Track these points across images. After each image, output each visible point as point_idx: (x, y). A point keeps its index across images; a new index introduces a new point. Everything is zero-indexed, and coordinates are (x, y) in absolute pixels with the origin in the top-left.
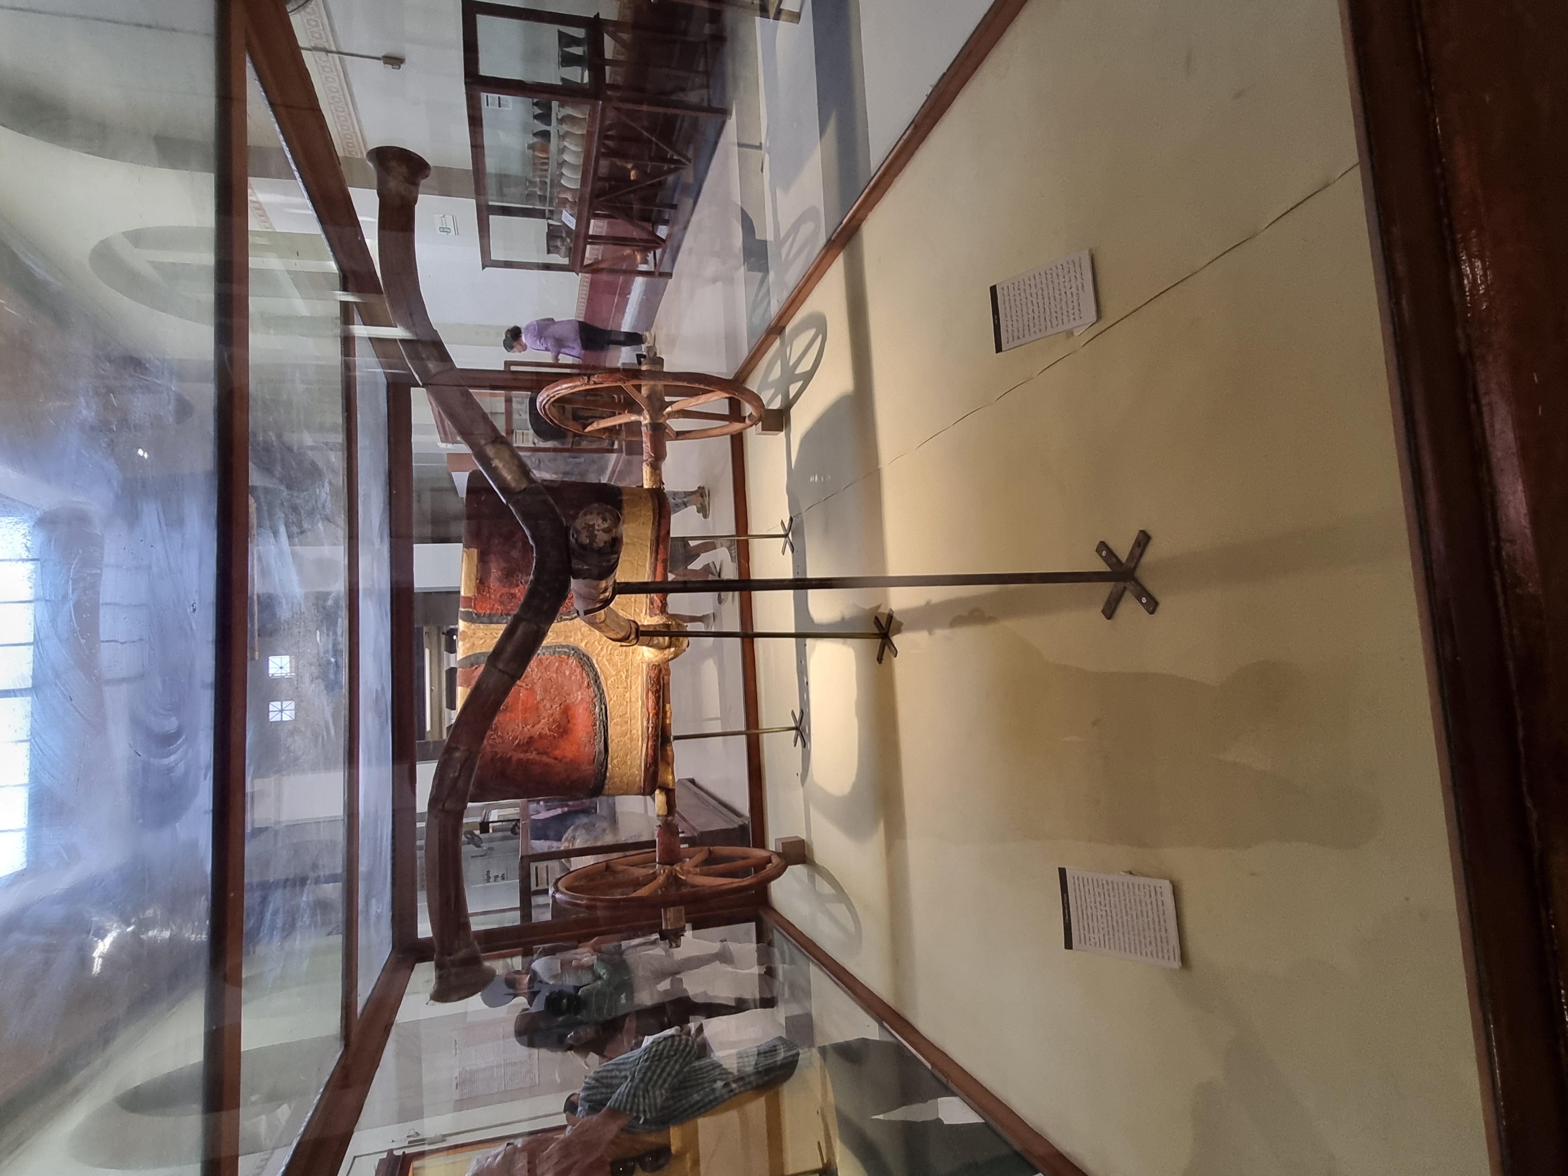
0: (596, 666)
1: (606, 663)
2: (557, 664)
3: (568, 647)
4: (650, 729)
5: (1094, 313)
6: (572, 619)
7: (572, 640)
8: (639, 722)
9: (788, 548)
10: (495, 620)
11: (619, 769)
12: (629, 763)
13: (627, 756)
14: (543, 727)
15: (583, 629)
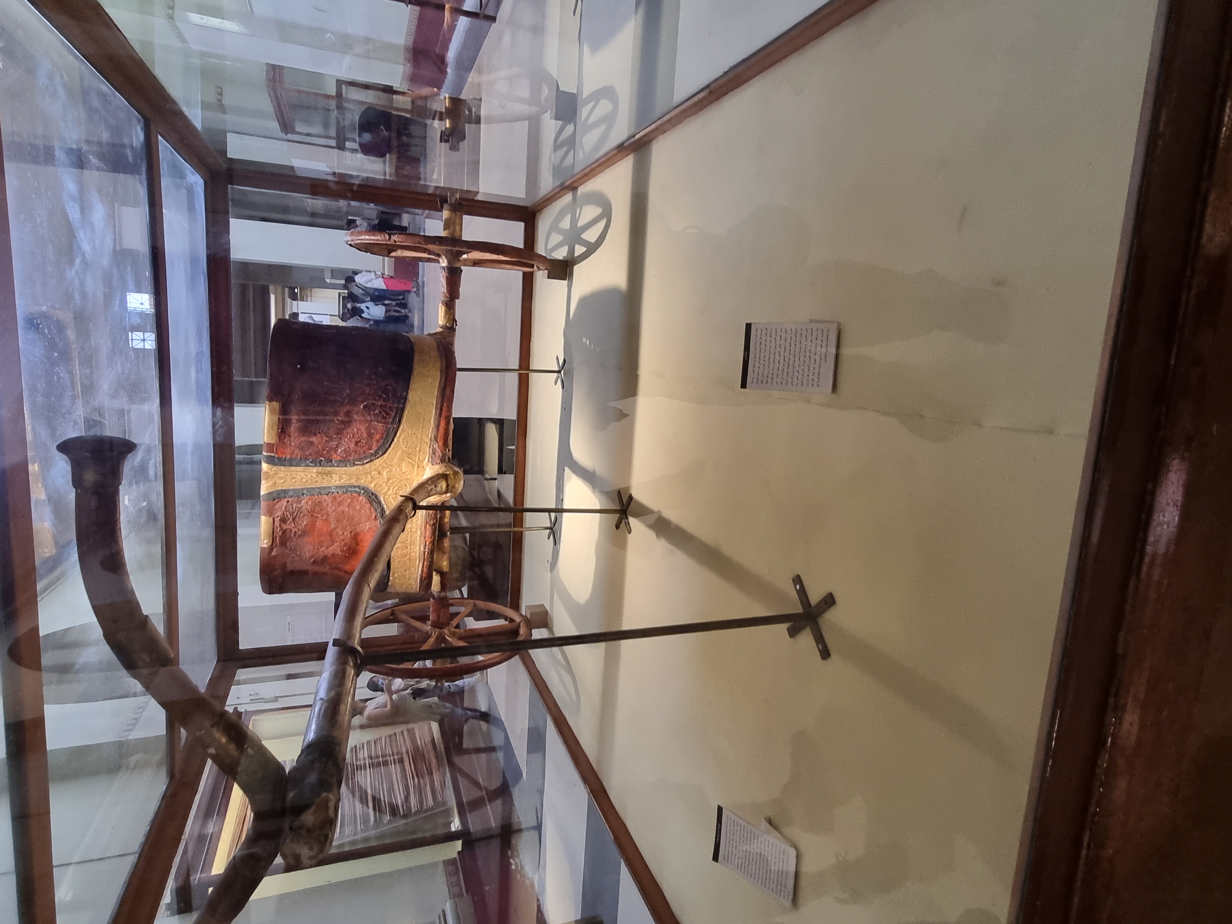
0: (383, 502)
1: (392, 500)
2: (349, 500)
3: (359, 487)
4: (426, 553)
5: (831, 386)
6: (363, 464)
7: (363, 481)
8: (418, 548)
9: (559, 382)
10: (294, 463)
11: (399, 580)
12: (407, 576)
13: (406, 571)
14: (335, 549)
15: (373, 473)
